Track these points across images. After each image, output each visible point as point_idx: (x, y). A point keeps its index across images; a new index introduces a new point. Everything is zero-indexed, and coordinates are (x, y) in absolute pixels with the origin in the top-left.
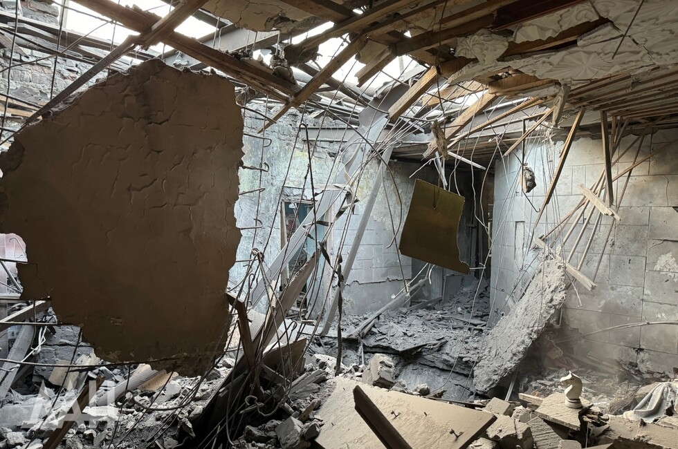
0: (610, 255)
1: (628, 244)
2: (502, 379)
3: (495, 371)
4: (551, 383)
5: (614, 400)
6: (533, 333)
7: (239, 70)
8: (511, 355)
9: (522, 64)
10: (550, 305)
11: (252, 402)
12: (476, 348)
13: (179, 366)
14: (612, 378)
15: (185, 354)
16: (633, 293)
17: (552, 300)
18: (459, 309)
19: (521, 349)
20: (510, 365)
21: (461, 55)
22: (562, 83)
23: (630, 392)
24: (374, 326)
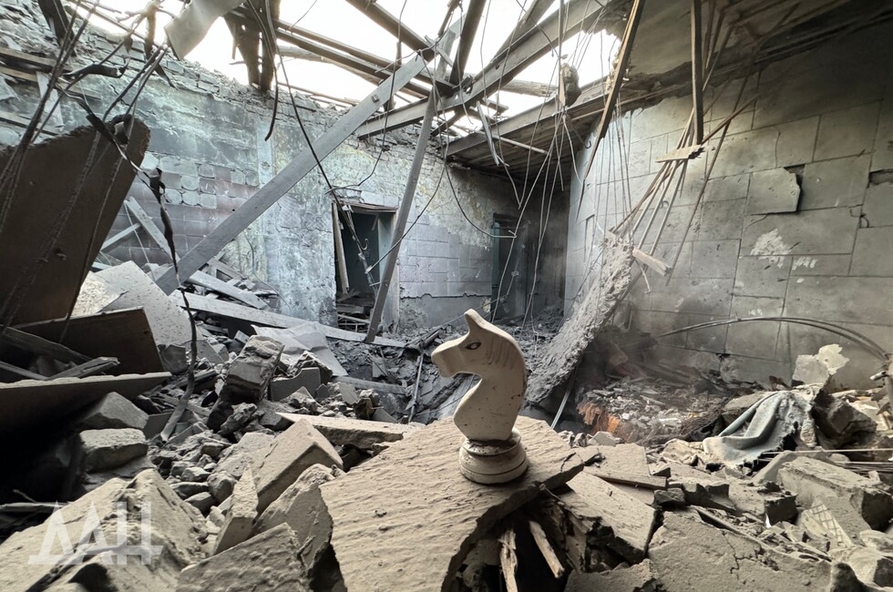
0: (693, 242)
1: (717, 226)
2: (555, 388)
3: (548, 380)
4: (609, 393)
5: (689, 416)
6: (589, 334)
8: (564, 361)
10: (610, 295)
12: (534, 356)
14: (687, 388)
16: (720, 287)
17: (613, 289)
18: (540, 325)
19: (575, 353)
20: (563, 372)
23: (713, 407)
24: (438, 337)
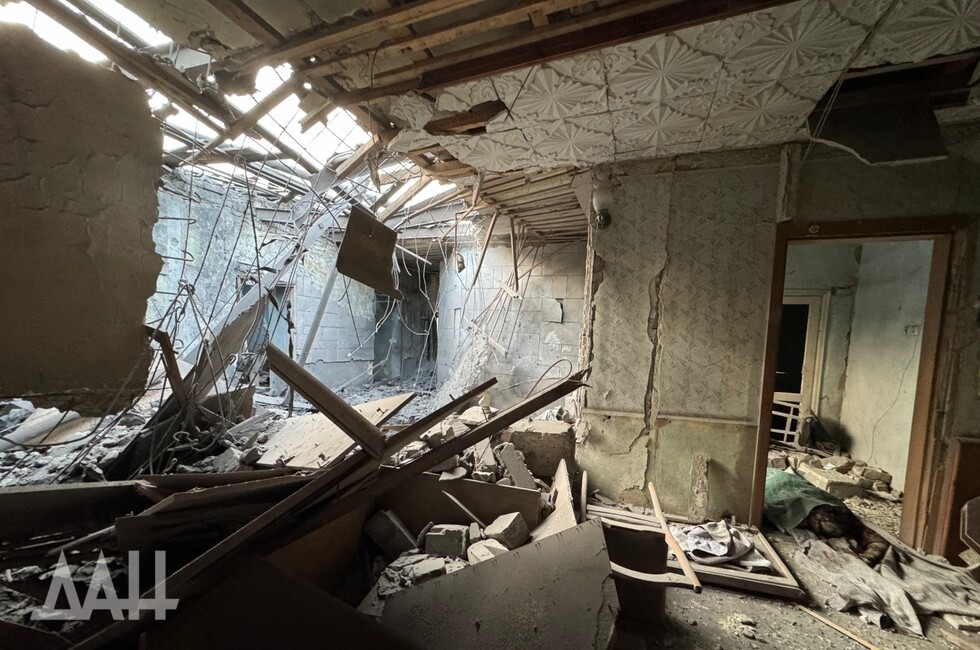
0: (518, 332)
1: (529, 325)
7: (156, 77)
9: (448, 142)
10: (477, 366)
11: (184, 440)
13: (78, 404)
15: (87, 389)
16: (532, 360)
17: (478, 363)
21: (395, 114)
22: (478, 170)
